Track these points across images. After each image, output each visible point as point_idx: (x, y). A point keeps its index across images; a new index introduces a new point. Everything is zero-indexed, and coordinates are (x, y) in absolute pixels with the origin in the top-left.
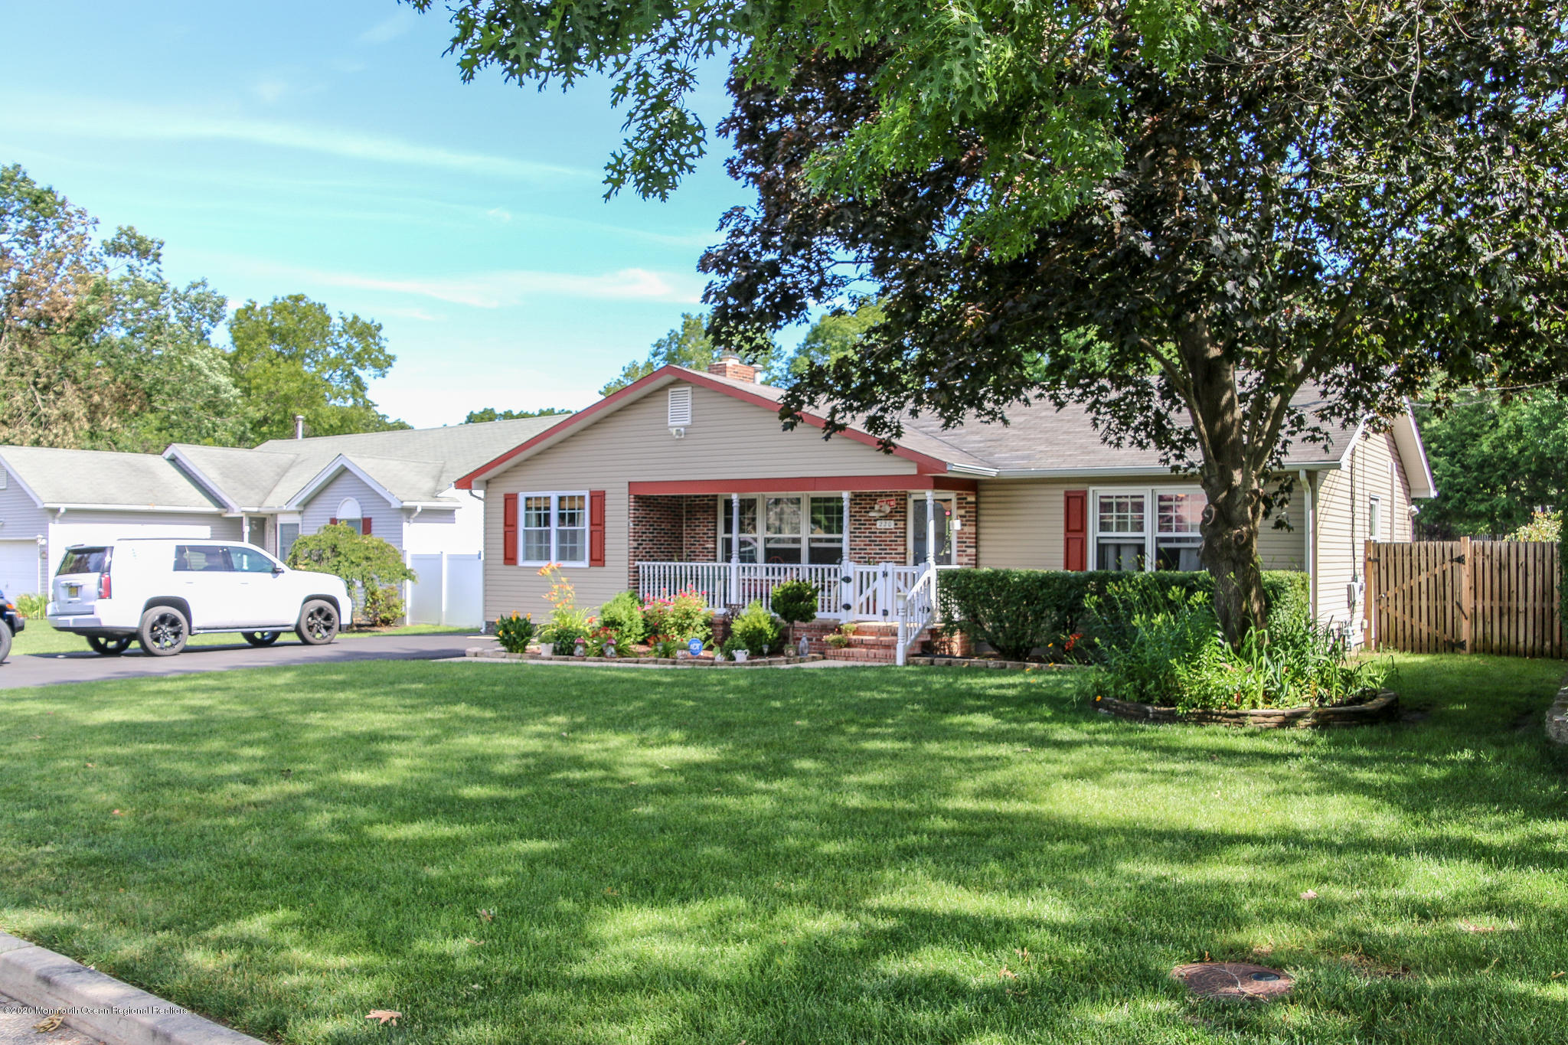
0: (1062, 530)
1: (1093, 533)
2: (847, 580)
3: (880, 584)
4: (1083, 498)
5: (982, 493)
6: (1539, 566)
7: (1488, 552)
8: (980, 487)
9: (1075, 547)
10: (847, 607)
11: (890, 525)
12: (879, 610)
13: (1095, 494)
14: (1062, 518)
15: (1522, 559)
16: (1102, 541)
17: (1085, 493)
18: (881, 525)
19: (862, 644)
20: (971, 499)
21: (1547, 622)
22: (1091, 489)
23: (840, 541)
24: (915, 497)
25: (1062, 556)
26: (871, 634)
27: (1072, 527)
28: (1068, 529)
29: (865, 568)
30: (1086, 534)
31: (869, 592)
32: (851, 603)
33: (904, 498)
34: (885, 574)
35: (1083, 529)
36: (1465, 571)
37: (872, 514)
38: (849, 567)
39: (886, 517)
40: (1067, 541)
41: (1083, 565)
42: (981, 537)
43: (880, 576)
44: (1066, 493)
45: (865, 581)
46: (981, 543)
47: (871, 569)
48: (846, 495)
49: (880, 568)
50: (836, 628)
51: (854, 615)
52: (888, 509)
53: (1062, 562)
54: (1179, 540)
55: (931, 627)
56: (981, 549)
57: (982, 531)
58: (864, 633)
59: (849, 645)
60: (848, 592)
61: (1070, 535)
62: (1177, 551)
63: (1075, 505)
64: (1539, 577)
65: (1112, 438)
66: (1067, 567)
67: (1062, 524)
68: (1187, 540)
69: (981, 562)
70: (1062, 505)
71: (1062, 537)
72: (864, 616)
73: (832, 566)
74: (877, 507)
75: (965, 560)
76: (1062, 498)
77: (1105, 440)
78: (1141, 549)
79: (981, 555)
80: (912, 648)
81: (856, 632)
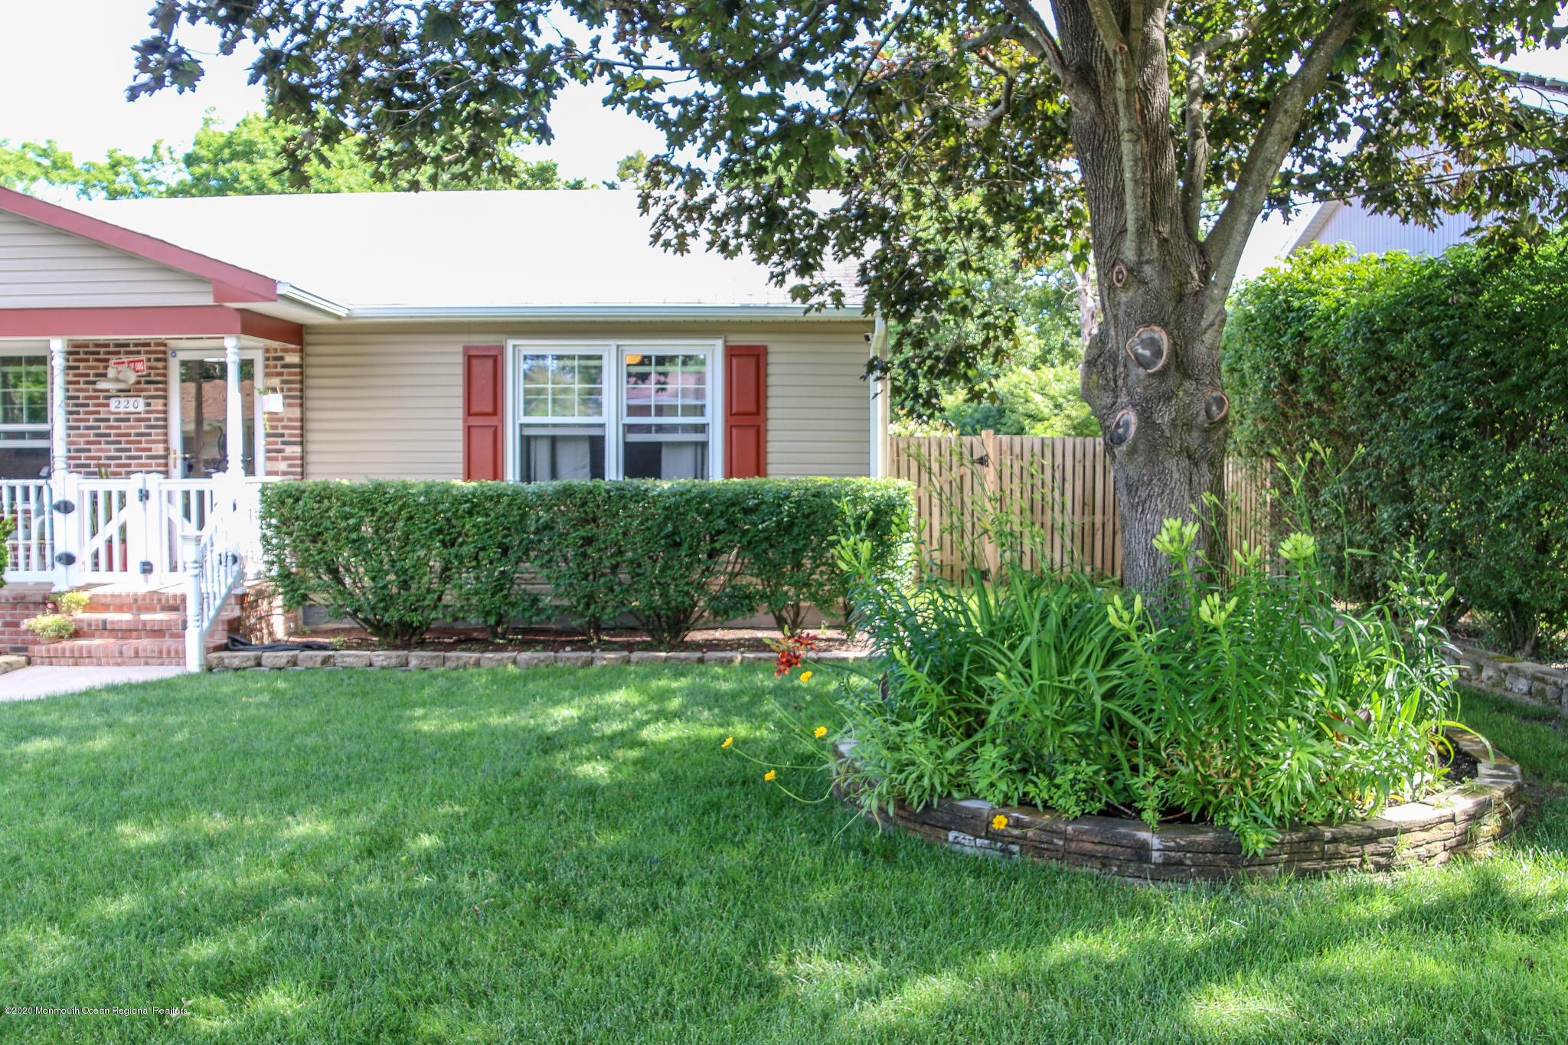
0: (460, 413)
1: (514, 418)
2: (66, 507)
3: (132, 513)
4: (496, 360)
5: (310, 349)
6: (1079, 468)
7: (1017, 450)
8: (308, 338)
9: (483, 441)
10: (69, 559)
11: (138, 405)
12: (134, 564)
13: (517, 352)
14: (460, 391)
15: (1059, 460)
16: (528, 432)
17: (501, 350)
18: (118, 406)
19: (104, 628)
20: (293, 358)
21: (1088, 540)
22: (511, 343)
23: (46, 435)
24: (183, 356)
25: (459, 457)
26: (120, 608)
27: (475, 409)
28: (469, 412)
29: (101, 485)
30: (502, 421)
31: (111, 530)
32: (73, 550)
33: (161, 354)
34: (144, 495)
35: (496, 409)
36: (990, 473)
37: (102, 385)
38: (64, 483)
39: (125, 392)
40: (469, 430)
41: (497, 473)
42: (310, 425)
43: (132, 498)
44: (466, 349)
45: (100, 509)
46: (310, 436)
47: (115, 485)
48: (57, 345)
49: (132, 485)
50: (48, 601)
51: (80, 573)
52: (132, 378)
53: (460, 467)
54: (660, 428)
55: (239, 591)
56: (310, 447)
57: (310, 415)
58: (106, 607)
59: (76, 634)
60: (68, 533)
61: (475, 421)
62: (658, 447)
63: (483, 368)
64: (1079, 483)
65: (670, 234)
66: (469, 476)
67: (460, 402)
68: (674, 428)
69: (311, 469)
70: (460, 370)
71: (460, 424)
72: (102, 575)
73: (32, 483)
74: (111, 373)
75: (282, 466)
76: (460, 359)
77: (657, 237)
78: (596, 445)
79: (311, 458)
80: (211, 632)
81: (93, 606)
